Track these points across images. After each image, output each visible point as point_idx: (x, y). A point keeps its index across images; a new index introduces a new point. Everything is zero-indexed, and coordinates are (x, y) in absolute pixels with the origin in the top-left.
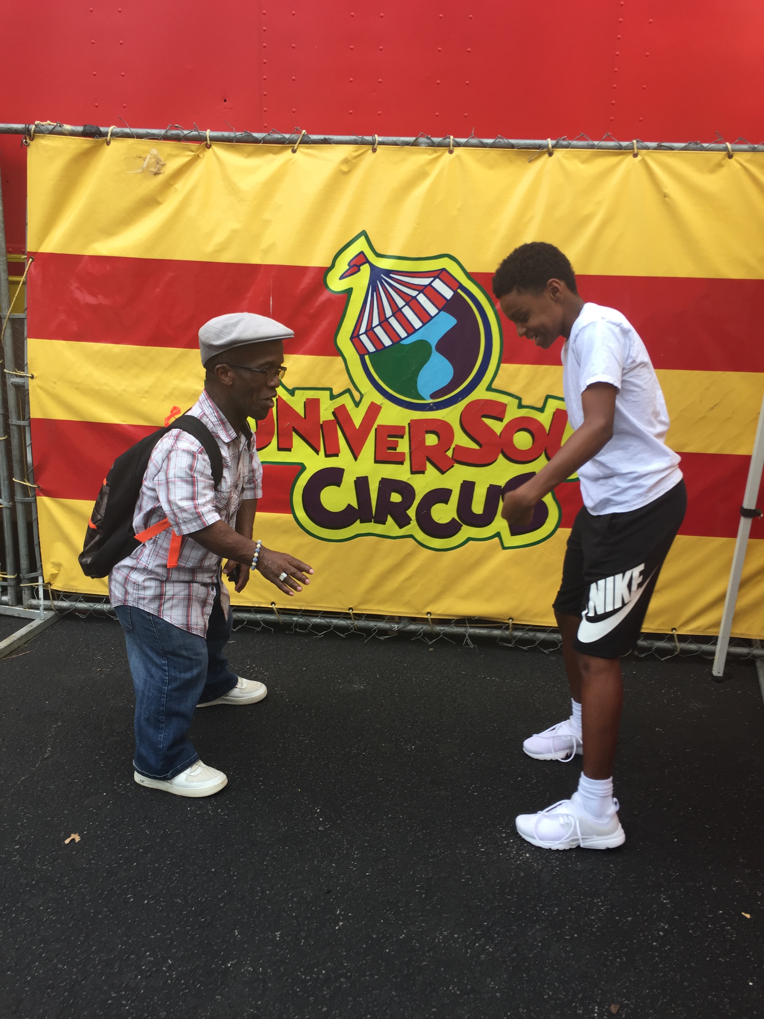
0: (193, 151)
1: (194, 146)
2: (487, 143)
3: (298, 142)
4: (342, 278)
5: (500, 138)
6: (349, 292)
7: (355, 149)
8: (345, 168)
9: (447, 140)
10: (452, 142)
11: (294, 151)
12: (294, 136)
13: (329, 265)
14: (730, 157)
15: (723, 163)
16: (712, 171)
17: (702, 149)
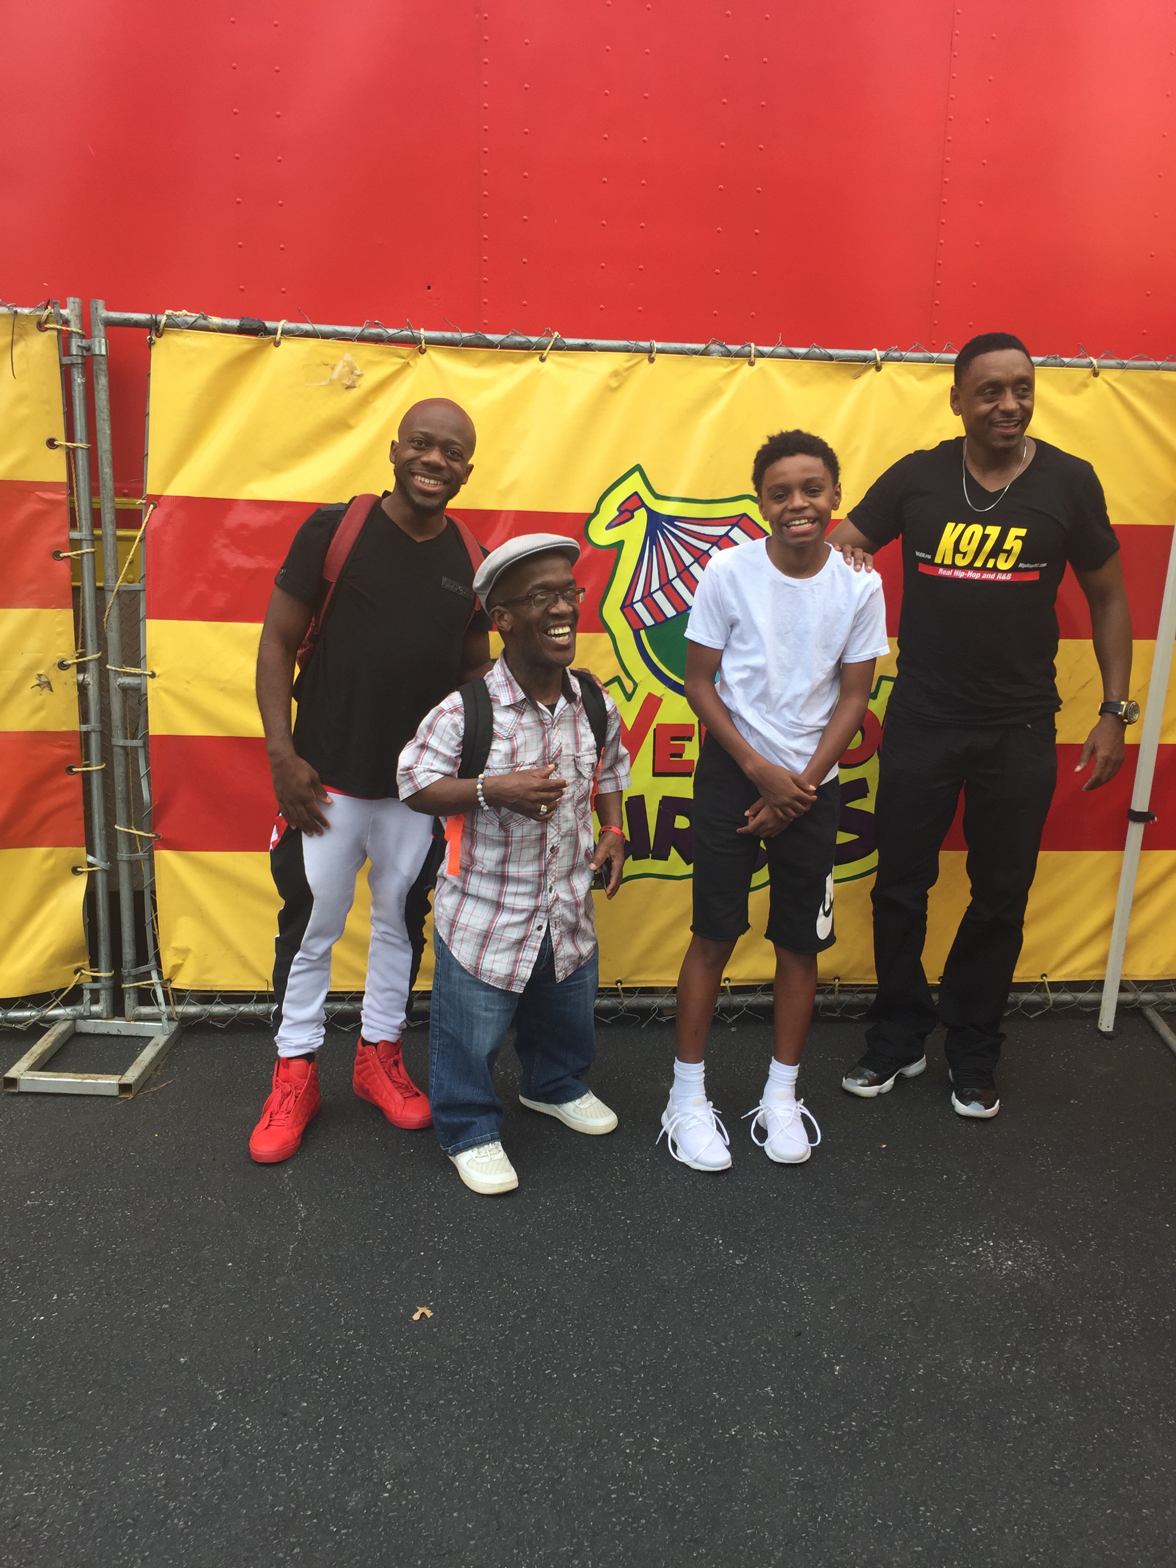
0: (403, 358)
1: (404, 350)
2: (798, 354)
3: (549, 348)
4: (608, 527)
5: (815, 347)
6: (619, 545)
7: (627, 358)
8: (614, 383)
9: (747, 349)
10: (753, 351)
11: (542, 360)
12: (544, 340)
13: (591, 510)
14: (1096, 374)
15: (1088, 381)
16: (1076, 392)
17: (1063, 365)
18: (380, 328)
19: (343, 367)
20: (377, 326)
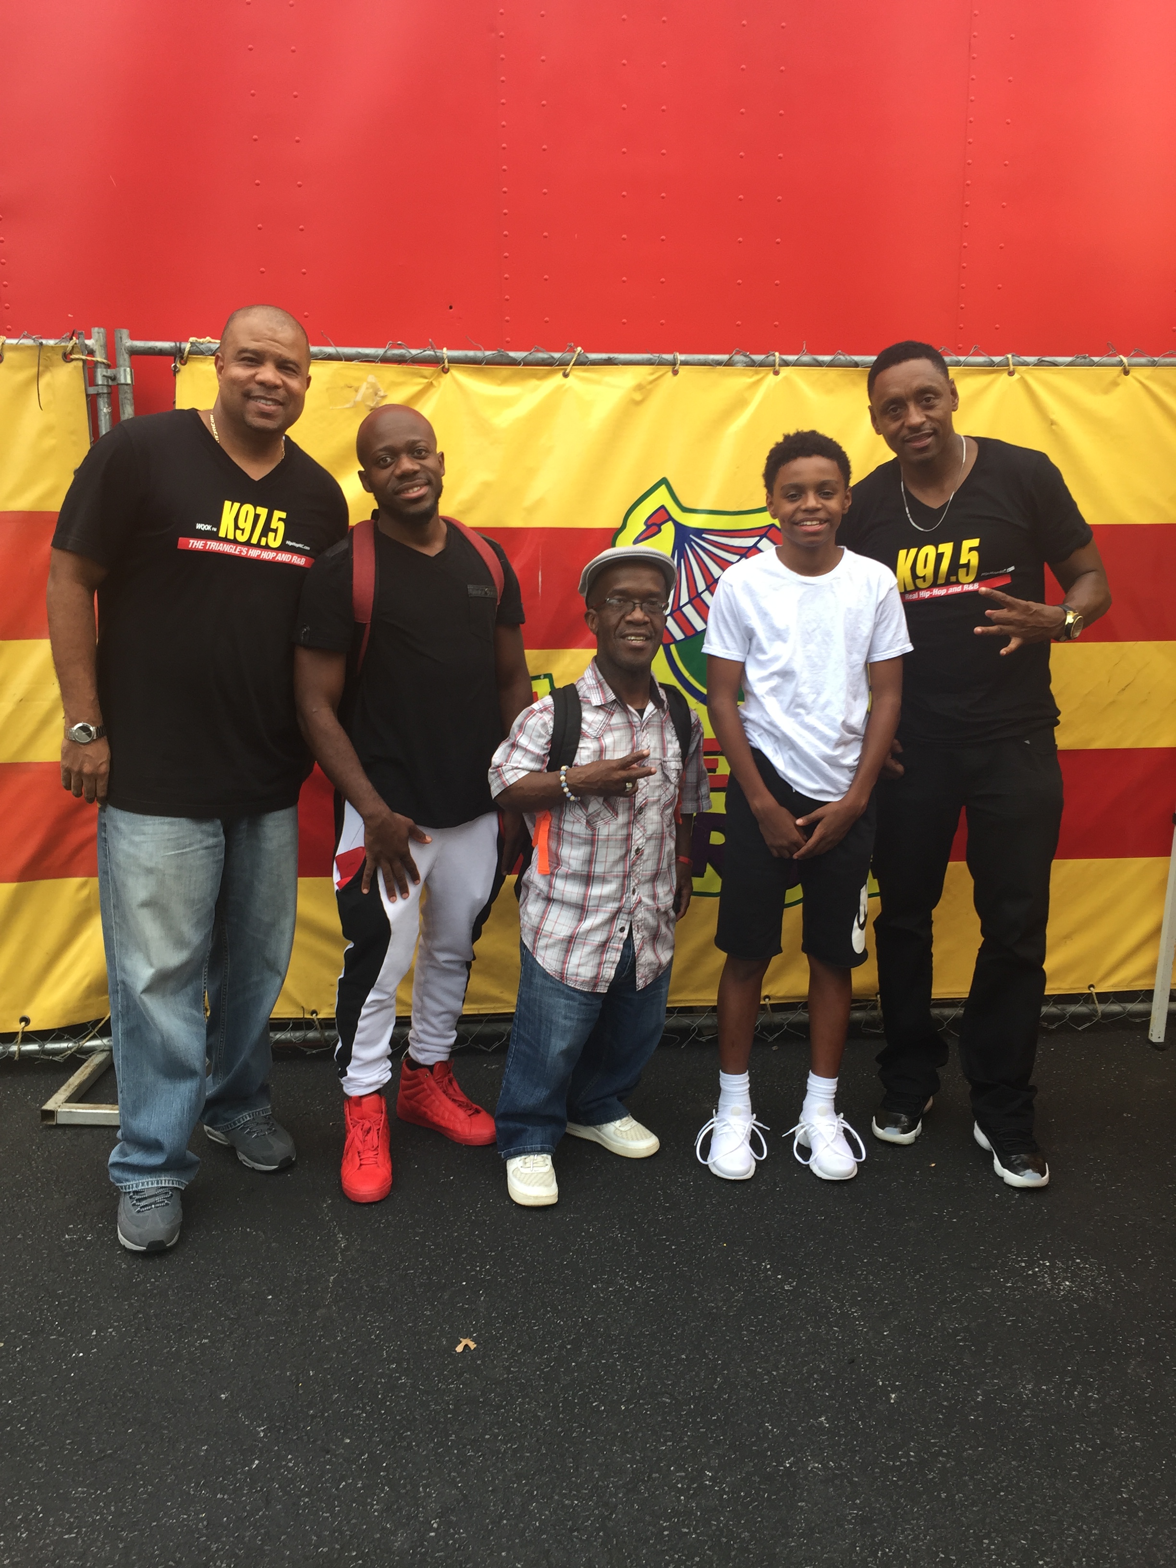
0: (425, 377)
1: (427, 370)
2: (823, 361)
3: (572, 363)
4: (638, 540)
5: (840, 354)
7: (651, 371)
8: (638, 397)
9: (771, 358)
10: (777, 360)
11: (566, 375)
12: (567, 356)
13: (618, 524)
14: (1126, 373)
15: (1119, 380)
16: (1106, 391)
17: (1093, 364)
18: (403, 348)
19: (367, 388)
20: (399, 347)
